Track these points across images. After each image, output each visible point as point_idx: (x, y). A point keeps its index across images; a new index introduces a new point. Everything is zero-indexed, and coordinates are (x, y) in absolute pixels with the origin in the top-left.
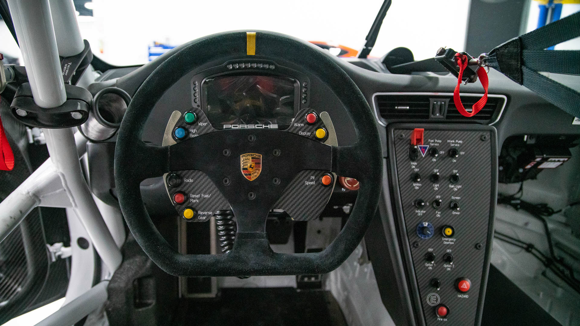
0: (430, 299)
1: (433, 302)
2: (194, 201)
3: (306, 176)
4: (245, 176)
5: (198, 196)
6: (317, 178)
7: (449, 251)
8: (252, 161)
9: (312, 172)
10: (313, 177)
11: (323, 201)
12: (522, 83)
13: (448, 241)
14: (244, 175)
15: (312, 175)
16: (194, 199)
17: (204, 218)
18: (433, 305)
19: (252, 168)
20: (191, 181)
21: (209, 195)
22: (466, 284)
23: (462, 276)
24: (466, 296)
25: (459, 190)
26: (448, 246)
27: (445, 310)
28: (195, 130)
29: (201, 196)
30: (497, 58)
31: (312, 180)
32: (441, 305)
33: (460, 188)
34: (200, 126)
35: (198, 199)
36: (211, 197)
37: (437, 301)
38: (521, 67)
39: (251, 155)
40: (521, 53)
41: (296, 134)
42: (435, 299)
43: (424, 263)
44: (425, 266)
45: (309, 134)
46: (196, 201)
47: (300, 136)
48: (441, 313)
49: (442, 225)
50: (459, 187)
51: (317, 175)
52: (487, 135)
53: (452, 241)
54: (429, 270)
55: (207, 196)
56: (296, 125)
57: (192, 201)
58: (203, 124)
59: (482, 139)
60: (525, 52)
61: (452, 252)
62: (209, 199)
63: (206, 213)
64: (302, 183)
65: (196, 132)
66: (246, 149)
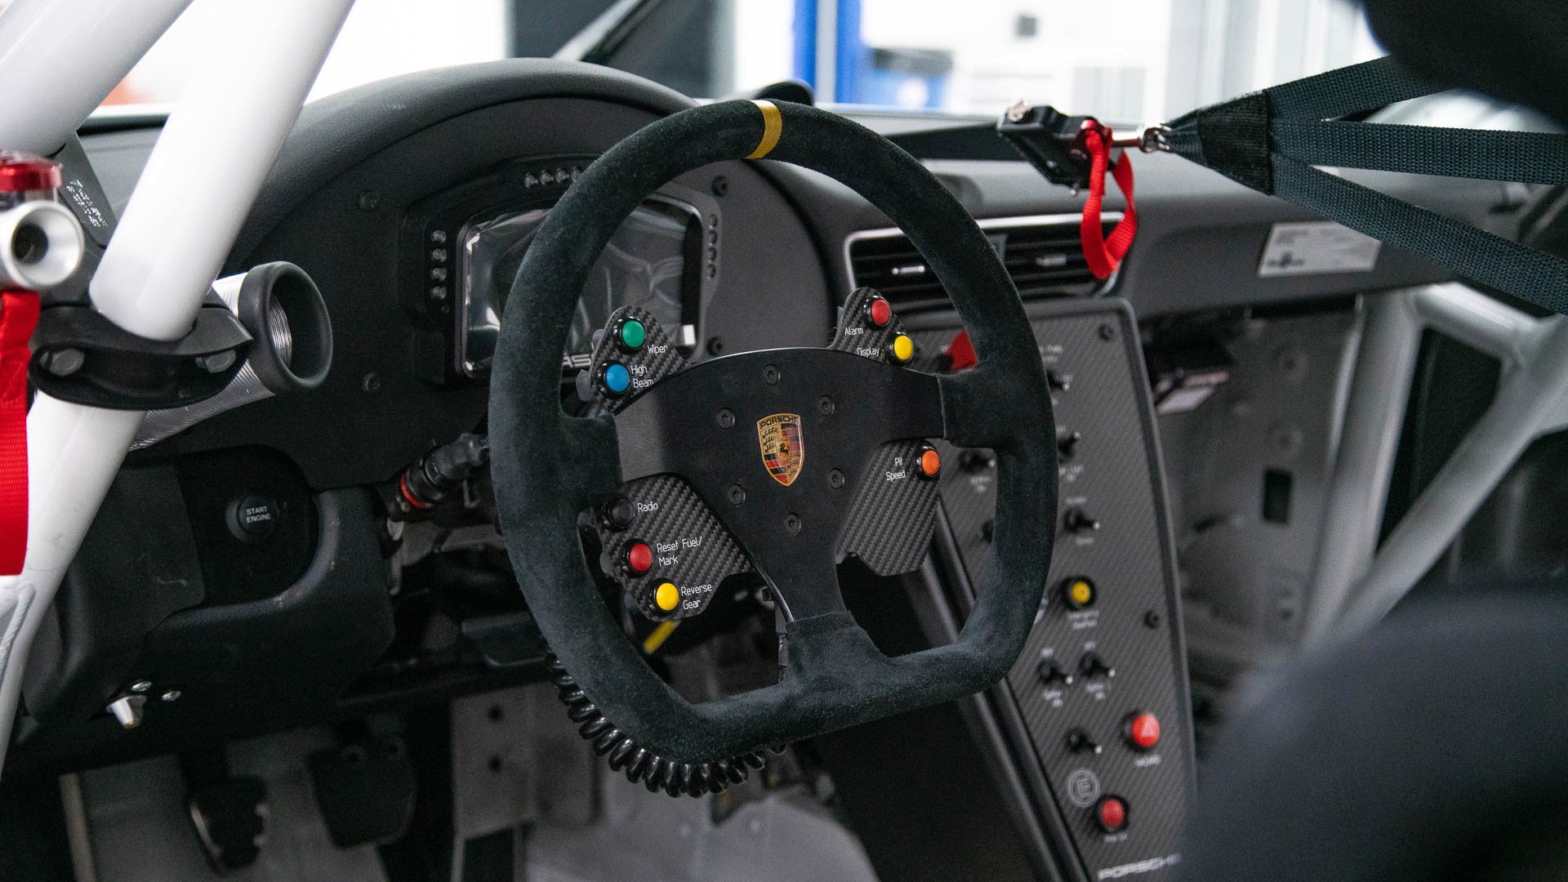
0: (1075, 788)
1: (1083, 795)
2: (667, 562)
3: (885, 460)
4: (773, 476)
5: (674, 547)
6: (908, 459)
7: (1089, 646)
8: (785, 434)
9: (896, 449)
10: (899, 461)
11: (926, 518)
12: (1270, 191)
13: (1081, 620)
14: (770, 472)
15: (897, 455)
16: (666, 555)
17: (696, 604)
18: (1087, 804)
19: (786, 452)
20: (653, 507)
21: (698, 539)
22: (1149, 727)
23: (1133, 707)
24: (1154, 759)
25: (1079, 477)
26: (1087, 634)
27: (1117, 809)
28: (642, 367)
29: (680, 545)
30: (1200, 134)
31: (898, 470)
32: (1104, 798)
33: (1080, 474)
34: (654, 356)
35: (677, 553)
36: (703, 544)
37: (1091, 789)
38: (1269, 155)
39: (780, 420)
40: (1269, 124)
41: (852, 354)
42: (1088, 786)
43: (1040, 693)
44: (1043, 701)
45: (876, 352)
46: (672, 561)
47: (862, 357)
48: (1111, 819)
49: (1062, 579)
50: (1078, 469)
51: (907, 453)
52: (1113, 322)
53: (1090, 619)
54: (1055, 710)
55: (694, 543)
56: (847, 332)
57: (662, 563)
58: (660, 350)
59: (1104, 334)
60: (1278, 123)
61: (1098, 646)
62: (700, 548)
63: (697, 590)
64: (880, 479)
65: (645, 374)
66: (766, 406)
